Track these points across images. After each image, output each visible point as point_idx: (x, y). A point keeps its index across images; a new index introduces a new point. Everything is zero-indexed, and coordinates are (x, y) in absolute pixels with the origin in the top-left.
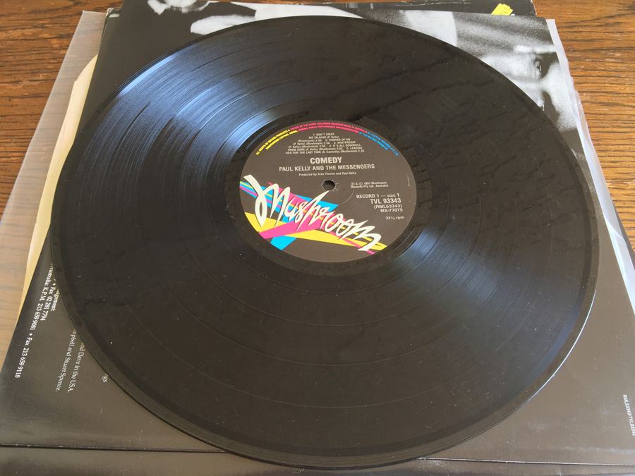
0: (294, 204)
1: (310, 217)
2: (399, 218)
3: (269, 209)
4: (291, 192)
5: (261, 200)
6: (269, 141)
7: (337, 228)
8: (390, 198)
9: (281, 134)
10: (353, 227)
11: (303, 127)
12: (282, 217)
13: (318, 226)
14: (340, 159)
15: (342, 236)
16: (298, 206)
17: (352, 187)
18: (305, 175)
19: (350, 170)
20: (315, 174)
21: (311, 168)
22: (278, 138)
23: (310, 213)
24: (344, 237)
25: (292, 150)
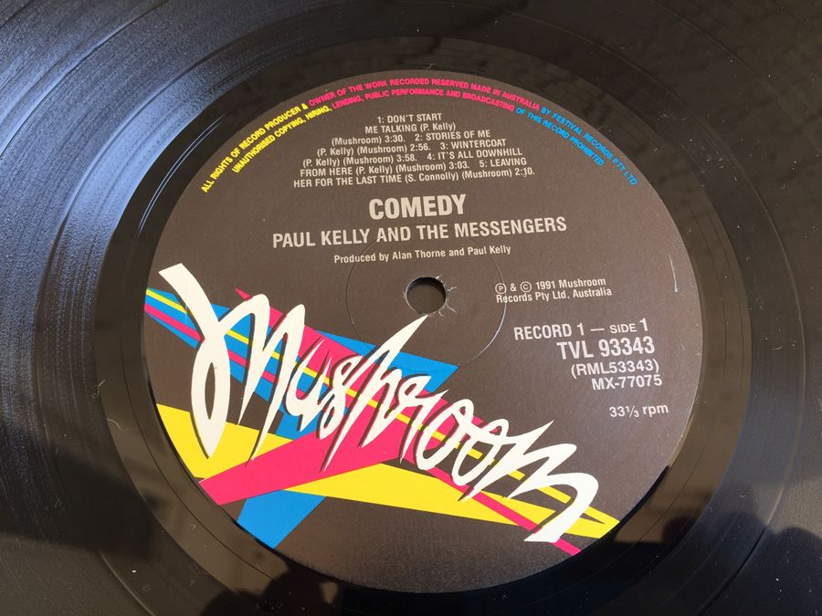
0: (317, 366)
1: (370, 415)
2: (651, 410)
3: (237, 387)
4: (308, 321)
5: (212, 355)
6: (244, 145)
7: (455, 453)
8: (619, 336)
9: (280, 119)
10: (505, 449)
11: (349, 95)
12: (279, 415)
13: (394, 450)
14: (460, 202)
15: (471, 486)
16: (331, 376)
17: (499, 298)
18: (352, 259)
19: (493, 240)
20: (383, 257)
21: (373, 236)
22: (271, 132)
23: (366, 399)
24: (478, 489)
25: (315, 173)
